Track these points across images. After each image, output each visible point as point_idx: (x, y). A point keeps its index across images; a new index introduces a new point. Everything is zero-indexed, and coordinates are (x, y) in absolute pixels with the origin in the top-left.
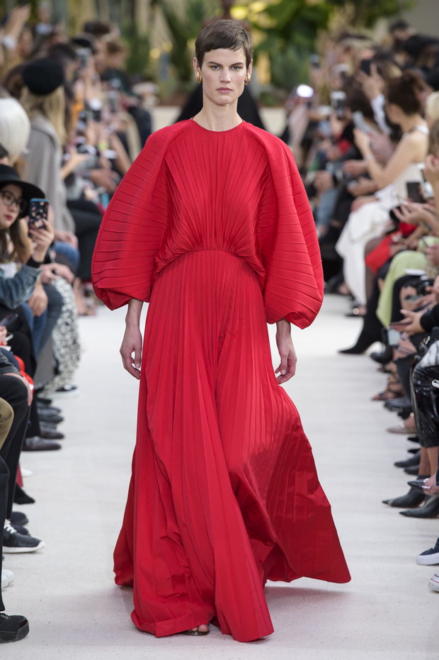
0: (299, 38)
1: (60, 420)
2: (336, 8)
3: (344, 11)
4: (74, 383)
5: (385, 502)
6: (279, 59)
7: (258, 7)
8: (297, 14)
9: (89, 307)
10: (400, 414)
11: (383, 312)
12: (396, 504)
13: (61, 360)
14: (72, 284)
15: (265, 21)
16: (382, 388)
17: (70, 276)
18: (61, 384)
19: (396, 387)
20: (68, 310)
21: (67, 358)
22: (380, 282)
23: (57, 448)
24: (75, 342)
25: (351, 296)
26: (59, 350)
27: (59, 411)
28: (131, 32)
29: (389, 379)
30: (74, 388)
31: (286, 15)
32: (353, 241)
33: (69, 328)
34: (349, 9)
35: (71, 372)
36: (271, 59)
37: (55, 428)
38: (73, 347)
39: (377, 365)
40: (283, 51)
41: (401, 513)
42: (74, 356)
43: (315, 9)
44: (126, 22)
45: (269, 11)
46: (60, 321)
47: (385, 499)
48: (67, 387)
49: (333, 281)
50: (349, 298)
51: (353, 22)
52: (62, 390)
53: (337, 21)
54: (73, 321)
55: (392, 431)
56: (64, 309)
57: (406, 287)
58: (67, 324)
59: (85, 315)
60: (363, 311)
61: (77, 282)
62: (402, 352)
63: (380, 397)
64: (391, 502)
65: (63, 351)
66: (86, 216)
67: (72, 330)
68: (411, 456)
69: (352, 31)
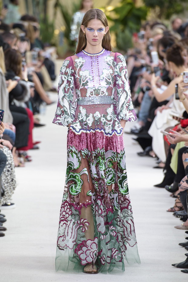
0: (131, 24)
1: (4, 221)
2: (150, 9)
3: (155, 11)
4: (12, 202)
5: (173, 265)
6: (121, 35)
7: (110, 8)
8: (130, 12)
9: (21, 162)
10: (181, 219)
11: (174, 166)
12: (179, 266)
13: (5, 190)
14: (12, 150)
15: (114, 16)
16: (173, 205)
17: (11, 146)
18: (5, 202)
19: (180, 205)
20: (9, 164)
21: (8, 189)
22: (172, 150)
23: (2, 235)
24: (12, 180)
25: (157, 158)
26: (4, 184)
27: (4, 216)
28: (45, 21)
29: (176, 200)
30: (12, 204)
31: (125, 13)
32: (158, 129)
33: (9, 173)
34: (158, 9)
35: (10, 196)
36: (117, 35)
37: (2, 225)
38: (11, 183)
39: (170, 193)
40: (123, 31)
41: (182, 271)
42: (12, 187)
43: (139, 9)
44: (42, 16)
45: (116, 10)
46: (5, 169)
47: (173, 263)
48: (9, 204)
49: (147, 149)
50: (156, 159)
51: (159, 16)
52: (6, 205)
53: (151, 16)
54: (12, 169)
55: (178, 228)
56: (7, 163)
57: (185, 153)
58: (8, 171)
59: (19, 166)
60: (163, 165)
61: (14, 149)
62: (182, 188)
63: (172, 210)
64: (176, 265)
65: (6, 185)
66: (19, 115)
67: (11, 174)
68: (187, 241)
69: (159, 21)
